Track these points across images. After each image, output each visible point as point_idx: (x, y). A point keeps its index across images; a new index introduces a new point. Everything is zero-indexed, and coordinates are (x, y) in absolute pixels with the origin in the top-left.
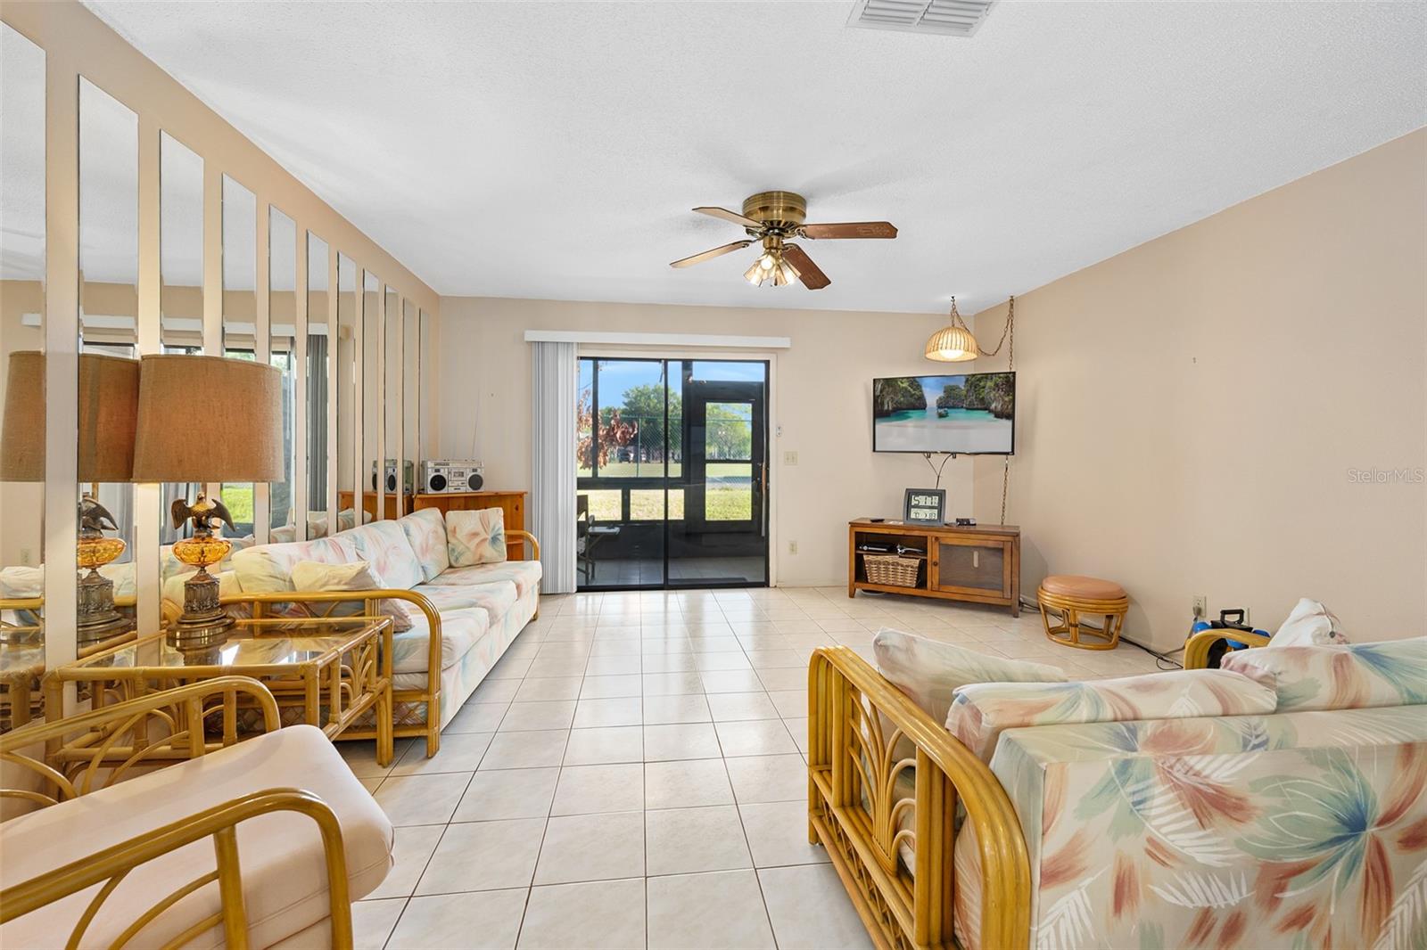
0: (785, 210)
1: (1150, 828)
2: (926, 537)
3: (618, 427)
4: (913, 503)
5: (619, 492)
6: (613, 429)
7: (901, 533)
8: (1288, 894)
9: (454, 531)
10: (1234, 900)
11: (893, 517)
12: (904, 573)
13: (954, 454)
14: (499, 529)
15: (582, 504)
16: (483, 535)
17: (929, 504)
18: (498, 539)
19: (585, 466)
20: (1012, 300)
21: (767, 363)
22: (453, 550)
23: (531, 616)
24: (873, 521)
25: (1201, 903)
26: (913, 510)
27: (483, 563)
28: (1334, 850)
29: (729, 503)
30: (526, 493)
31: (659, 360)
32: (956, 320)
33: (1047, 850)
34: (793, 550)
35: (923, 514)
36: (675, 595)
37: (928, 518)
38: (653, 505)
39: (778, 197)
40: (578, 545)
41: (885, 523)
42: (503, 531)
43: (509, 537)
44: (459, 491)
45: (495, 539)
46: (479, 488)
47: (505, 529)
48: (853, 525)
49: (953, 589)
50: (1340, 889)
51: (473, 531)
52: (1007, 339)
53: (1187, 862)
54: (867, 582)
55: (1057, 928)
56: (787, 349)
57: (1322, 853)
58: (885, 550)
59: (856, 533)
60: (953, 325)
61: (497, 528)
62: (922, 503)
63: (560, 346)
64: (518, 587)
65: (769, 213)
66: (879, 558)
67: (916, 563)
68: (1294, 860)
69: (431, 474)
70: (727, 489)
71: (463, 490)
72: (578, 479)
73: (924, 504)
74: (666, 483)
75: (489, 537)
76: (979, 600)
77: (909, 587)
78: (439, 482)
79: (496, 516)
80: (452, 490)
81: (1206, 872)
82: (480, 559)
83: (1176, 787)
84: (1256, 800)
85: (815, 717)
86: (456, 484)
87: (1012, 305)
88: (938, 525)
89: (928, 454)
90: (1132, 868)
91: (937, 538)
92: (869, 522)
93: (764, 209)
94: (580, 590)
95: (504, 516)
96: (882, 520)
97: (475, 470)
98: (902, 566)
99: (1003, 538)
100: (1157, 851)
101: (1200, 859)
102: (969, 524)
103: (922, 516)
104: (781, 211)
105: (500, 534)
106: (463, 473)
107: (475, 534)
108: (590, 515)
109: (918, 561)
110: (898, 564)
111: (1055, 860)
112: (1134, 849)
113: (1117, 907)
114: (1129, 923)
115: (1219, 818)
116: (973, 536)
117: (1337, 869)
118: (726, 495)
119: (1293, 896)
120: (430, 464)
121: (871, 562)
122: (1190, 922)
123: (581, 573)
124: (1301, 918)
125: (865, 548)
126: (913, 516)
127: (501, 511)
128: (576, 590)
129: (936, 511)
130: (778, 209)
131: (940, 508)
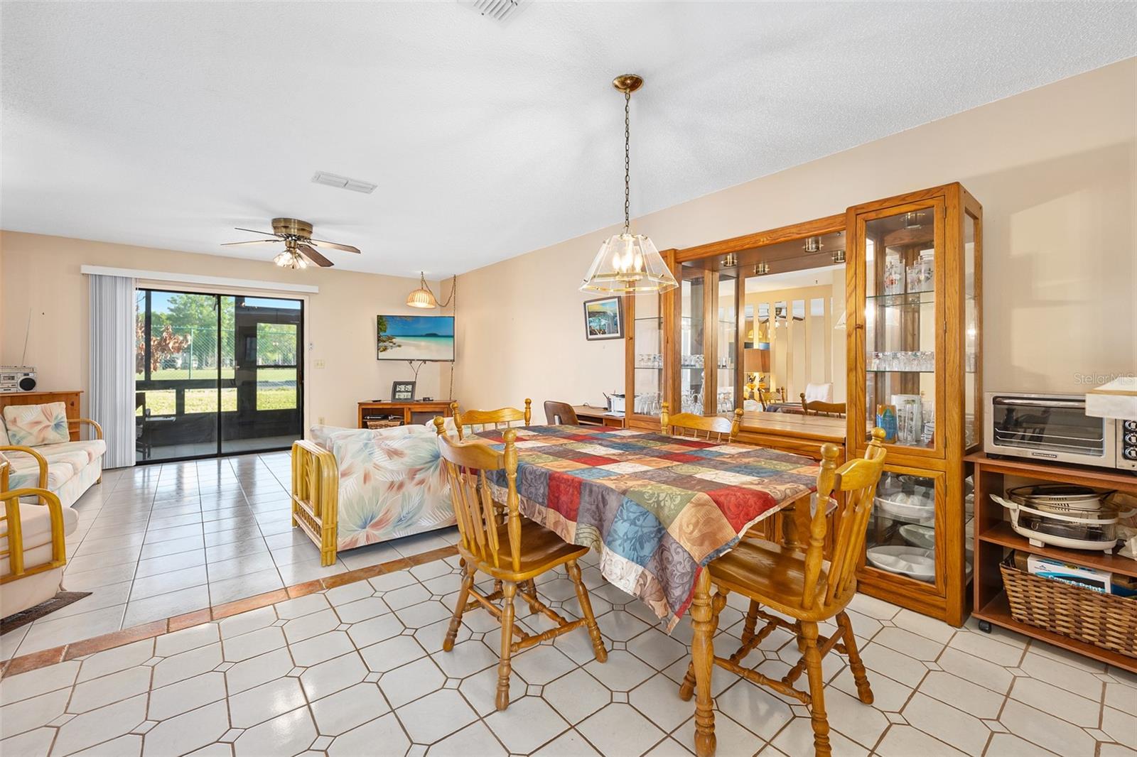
0: (298, 230)
1: (374, 460)
2: (403, 409)
3: (170, 338)
4: (398, 389)
5: (173, 393)
6: (165, 340)
7: (389, 407)
8: (417, 476)
9: (14, 421)
10: (401, 478)
11: (386, 398)
13: (425, 361)
14: (62, 418)
15: (140, 400)
16: (47, 423)
17: (406, 390)
18: (61, 425)
19: (139, 371)
20: (455, 277)
21: (302, 301)
22: (14, 435)
23: (95, 481)
24: (374, 401)
25: (391, 480)
26: (397, 394)
27: (45, 444)
28: (431, 464)
29: (284, 400)
30: (83, 392)
31: (213, 295)
32: (424, 285)
33: (342, 468)
34: (321, 423)
35: (402, 396)
36: (227, 460)
37: (405, 397)
38: (207, 405)
39: (294, 222)
40: (137, 431)
41: (382, 402)
42: (65, 420)
43: (70, 424)
44: (9, 391)
45: (58, 426)
46: (32, 389)
47: (67, 418)
48: (360, 404)
50: (432, 475)
51: (36, 420)
52: (452, 298)
53: (386, 469)
55: (346, 489)
56: (316, 294)
57: (426, 465)
58: (379, 417)
59: (362, 408)
60: (422, 288)
61: (60, 417)
62: (403, 390)
63: (118, 280)
64: (89, 454)
65: (288, 230)
66: (376, 423)
68: (418, 467)
70: (284, 390)
71: (13, 390)
72: (137, 382)
74: (220, 384)
75: (53, 424)
79: (59, 409)
81: (392, 472)
82: (43, 441)
83: (382, 449)
84: (406, 451)
85: (294, 473)
87: (455, 280)
88: (410, 401)
89: (411, 361)
90: (369, 472)
91: (409, 409)
92: (371, 402)
93: (286, 227)
94: (138, 464)
95: (66, 408)
96: (380, 401)
97: (25, 375)
99: (443, 406)
100: (377, 467)
101: (390, 468)
102: (429, 400)
103: (402, 397)
104: (296, 230)
105: (62, 422)
106: (14, 377)
107: (38, 423)
108: (147, 408)
111: (344, 471)
112: (370, 466)
113: (365, 482)
114: (369, 485)
115: (396, 457)
116: (428, 406)
117: (432, 469)
118: (281, 394)
119: (419, 477)
121: (371, 426)
122: (388, 485)
123: (139, 453)
124: (421, 482)
125: (368, 418)
126: (397, 397)
127: (63, 404)
128: (135, 464)
129: (410, 394)
130: (294, 229)
131: (413, 392)
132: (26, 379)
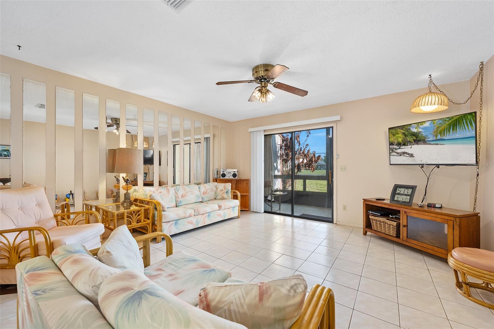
0: (264, 71)
2: (400, 211)
4: (398, 192)
5: (302, 180)
7: (389, 206)
9: (217, 189)
12: (389, 228)
13: (438, 166)
14: (229, 189)
16: (224, 191)
17: (406, 193)
22: (216, 194)
24: (377, 200)
26: (396, 196)
27: (223, 199)
32: (433, 88)
34: (344, 209)
35: (401, 198)
37: (404, 200)
41: (383, 201)
42: (230, 190)
43: (232, 192)
45: (227, 192)
46: (235, 177)
47: (231, 189)
48: (365, 200)
49: (415, 242)
54: (372, 229)
56: (339, 120)
58: (379, 214)
59: (366, 204)
60: (430, 92)
62: (402, 192)
66: (377, 218)
67: (395, 224)
69: (222, 173)
71: (231, 177)
73: (403, 193)
75: (226, 191)
76: (431, 252)
77: (392, 236)
78: (224, 175)
79: (228, 185)
80: (227, 177)
82: (223, 197)
86: (228, 176)
88: (408, 205)
89: (422, 165)
91: (405, 212)
92: (375, 200)
94: (265, 212)
96: (381, 200)
98: (388, 224)
99: (447, 218)
103: (401, 200)
107: (222, 190)
109: (396, 223)
110: (386, 223)
116: (427, 214)
120: (221, 170)
121: (373, 220)
125: (370, 212)
126: (396, 199)
127: (230, 184)
128: (263, 212)
129: (409, 197)
130: (262, 71)
131: (412, 196)
132: (234, 173)
